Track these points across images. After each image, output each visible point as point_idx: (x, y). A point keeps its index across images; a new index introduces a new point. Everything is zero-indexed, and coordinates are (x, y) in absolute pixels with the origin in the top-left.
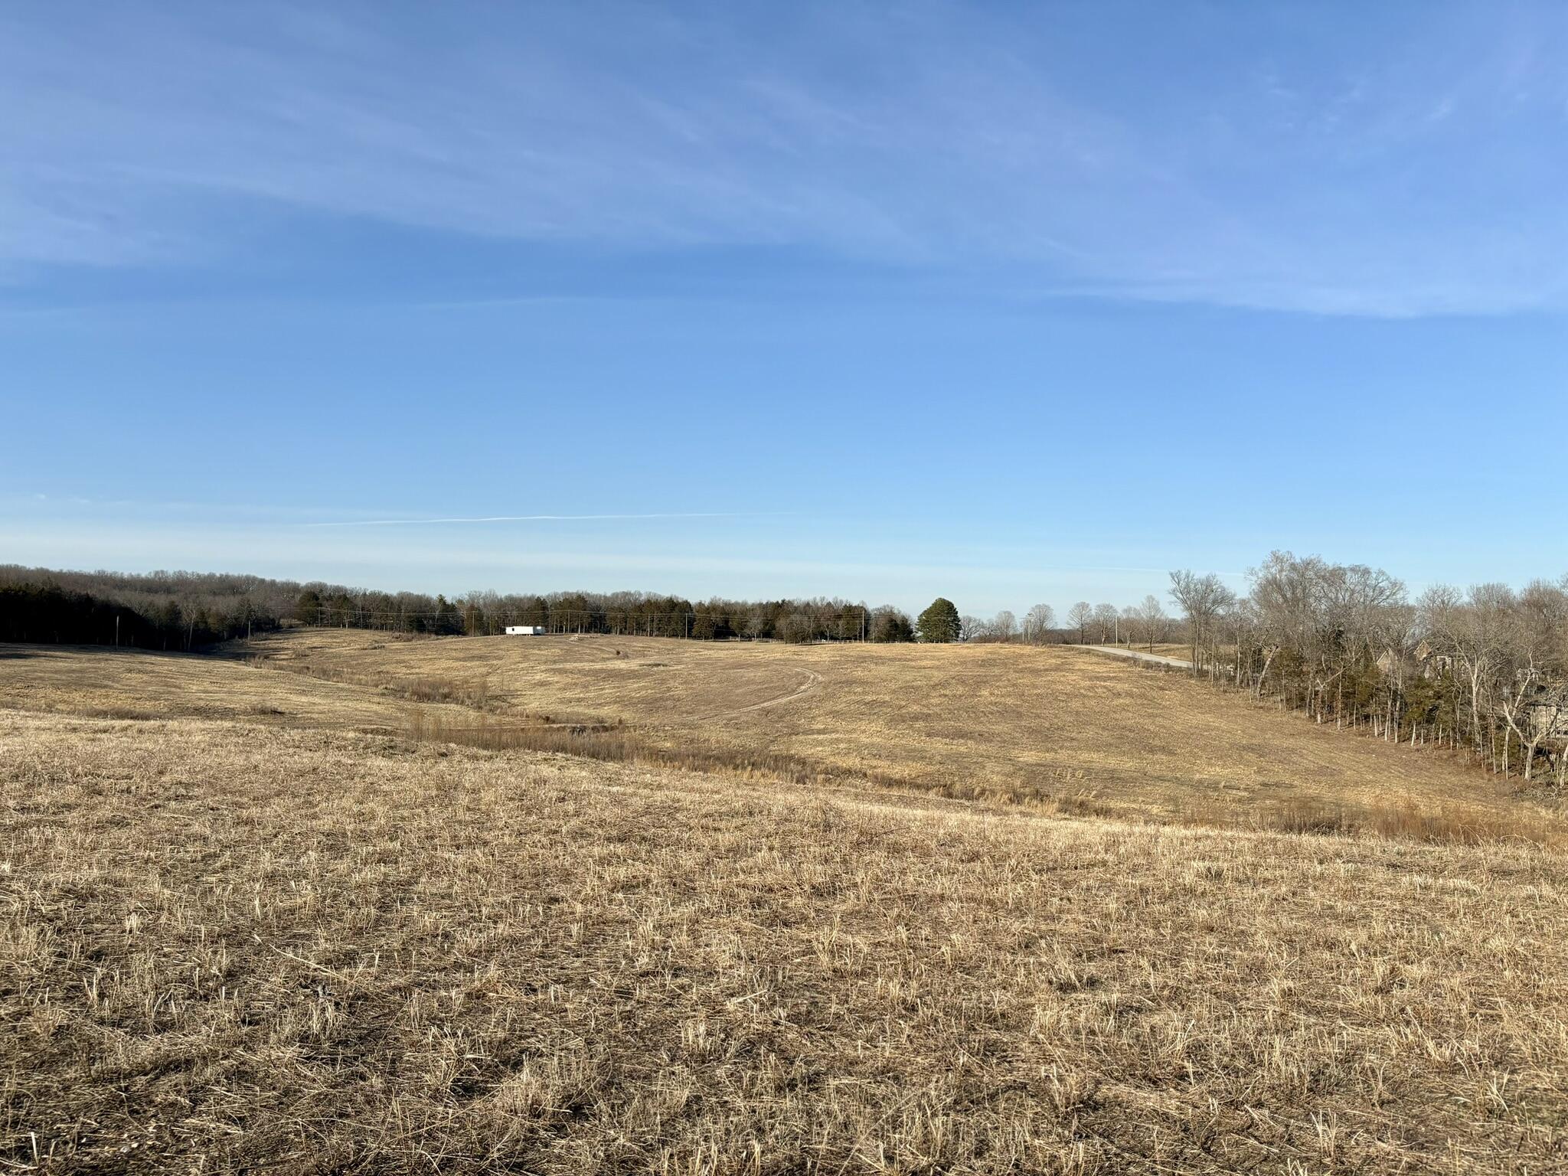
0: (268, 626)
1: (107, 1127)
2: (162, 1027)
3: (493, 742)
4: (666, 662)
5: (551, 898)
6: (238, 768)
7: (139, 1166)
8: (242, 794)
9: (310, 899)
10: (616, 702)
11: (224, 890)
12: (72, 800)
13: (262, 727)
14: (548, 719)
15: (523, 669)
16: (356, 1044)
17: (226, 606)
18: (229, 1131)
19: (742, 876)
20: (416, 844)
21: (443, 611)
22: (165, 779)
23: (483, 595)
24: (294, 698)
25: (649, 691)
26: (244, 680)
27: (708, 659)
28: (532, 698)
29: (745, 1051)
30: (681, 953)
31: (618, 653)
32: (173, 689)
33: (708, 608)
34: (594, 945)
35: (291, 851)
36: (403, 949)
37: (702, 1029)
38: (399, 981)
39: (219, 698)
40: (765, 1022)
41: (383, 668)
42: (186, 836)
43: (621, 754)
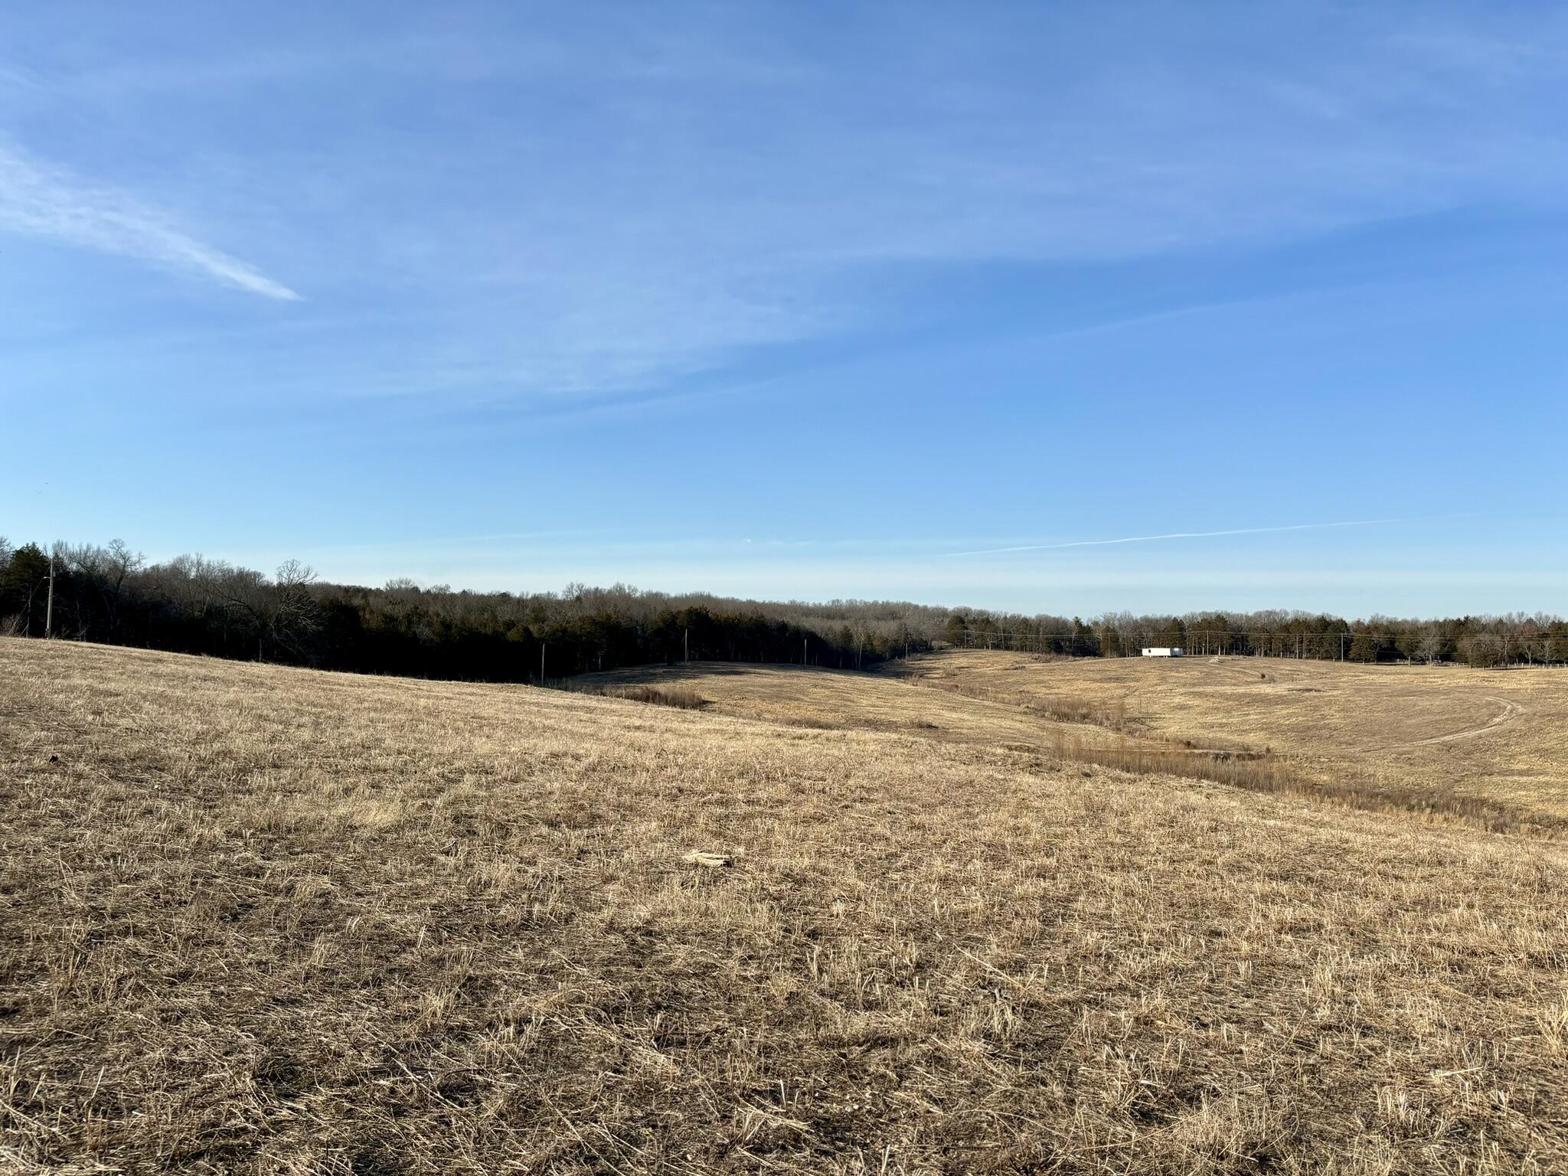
0: (921, 647)
1: (834, 1087)
2: (869, 1006)
3: (1135, 765)
4: (1319, 687)
5: (1212, 932)
6: (907, 776)
7: (861, 1126)
8: (913, 800)
9: (980, 904)
10: (1262, 729)
11: (907, 887)
12: (783, 796)
13: (922, 740)
14: (1188, 744)
15: (1161, 692)
16: (1033, 1050)
17: (887, 629)
18: (931, 1110)
19: (1435, 934)
20: (1071, 862)
21: (1079, 633)
22: (851, 782)
23: (1118, 616)
24: (946, 714)
25: (1301, 719)
26: (904, 696)
27: (1370, 684)
28: (1171, 721)
29: (1457, 1133)
30: (1369, 1010)
31: (1263, 676)
32: (848, 703)
33: (1368, 627)
34: (1265, 987)
35: (958, 857)
36: (1068, 965)
37: (1402, 1099)
38: (1069, 995)
39: (884, 713)
40: (1481, 1104)
41: (1024, 688)
42: (872, 835)
43: (1271, 784)
